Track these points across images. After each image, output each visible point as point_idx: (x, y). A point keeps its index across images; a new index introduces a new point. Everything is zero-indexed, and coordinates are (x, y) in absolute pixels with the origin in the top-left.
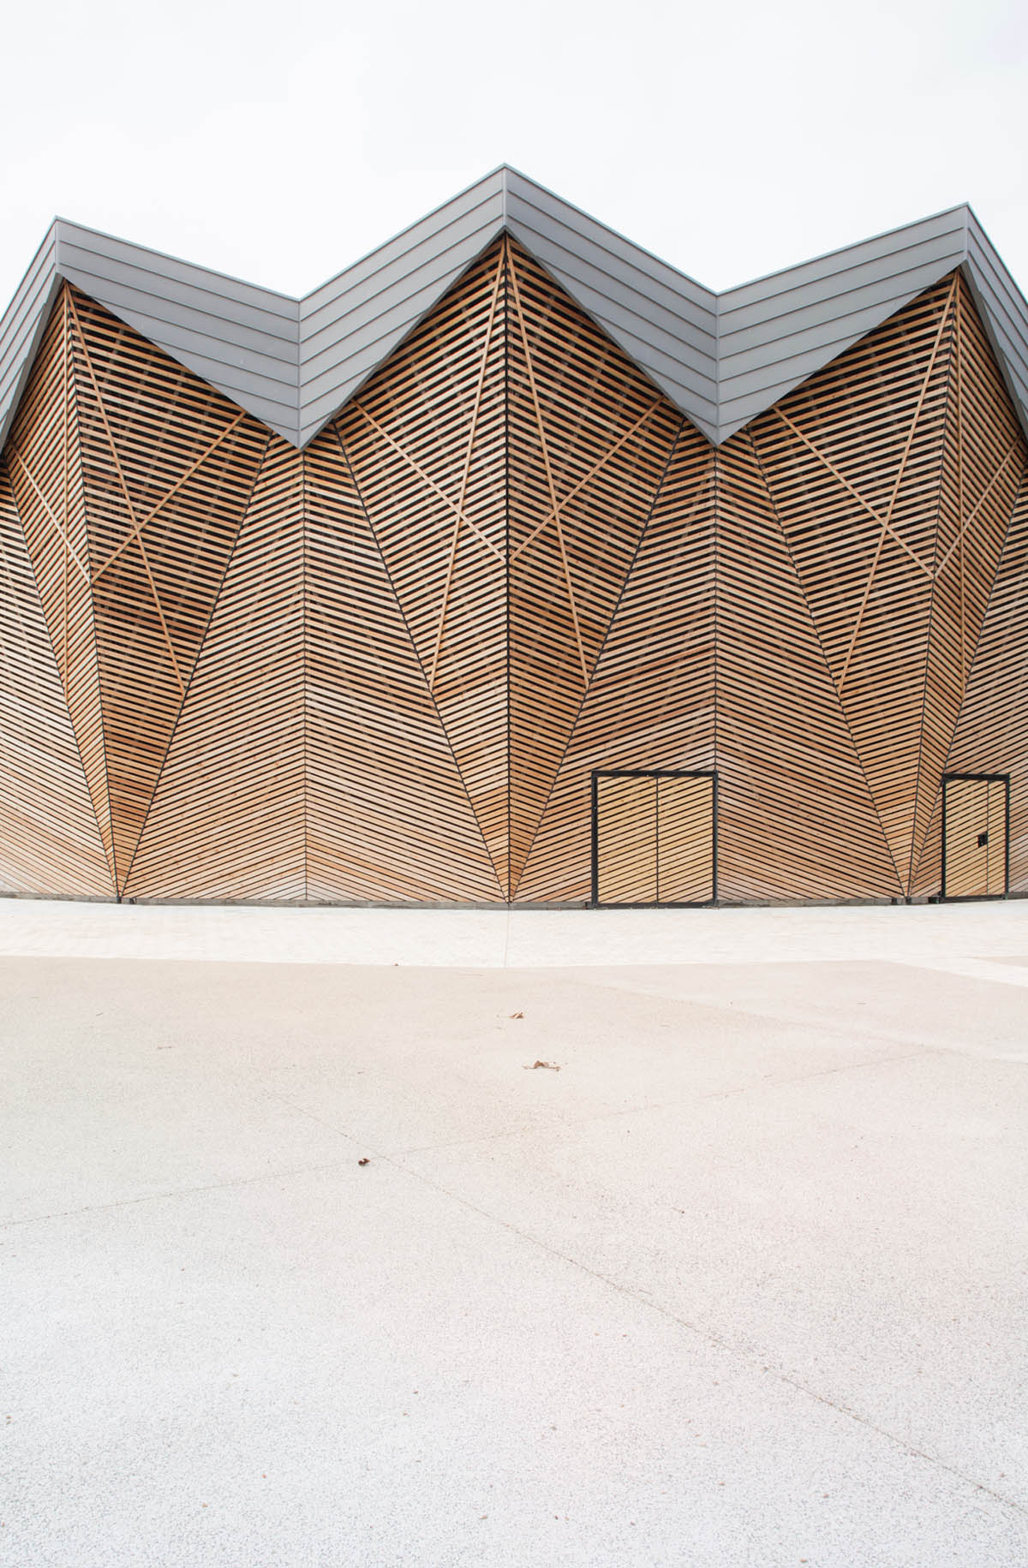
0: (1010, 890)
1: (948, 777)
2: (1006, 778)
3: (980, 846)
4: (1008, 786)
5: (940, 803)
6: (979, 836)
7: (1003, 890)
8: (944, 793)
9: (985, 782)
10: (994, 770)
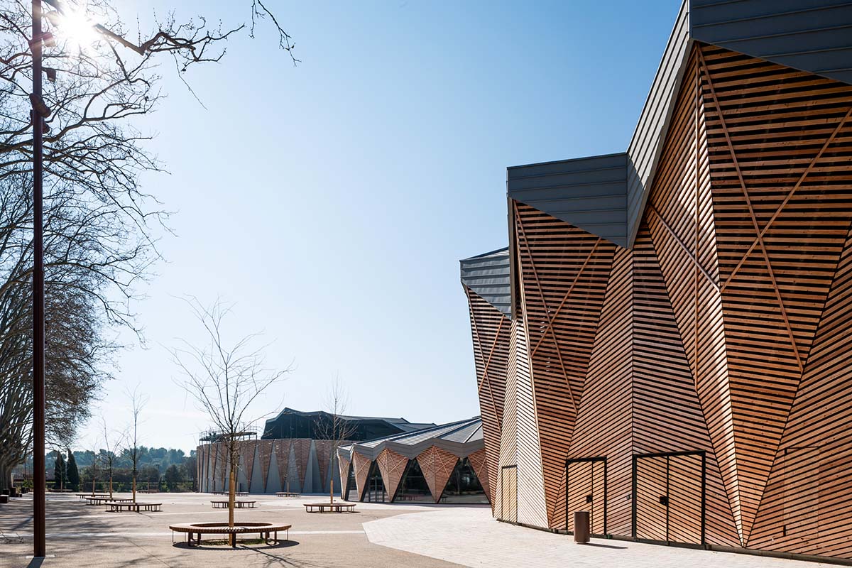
0: (608, 533)
1: (569, 462)
2: (604, 459)
3: (588, 502)
4: (606, 464)
5: (565, 477)
6: (588, 497)
7: (603, 532)
8: (567, 471)
9: (591, 463)
10: (597, 454)
